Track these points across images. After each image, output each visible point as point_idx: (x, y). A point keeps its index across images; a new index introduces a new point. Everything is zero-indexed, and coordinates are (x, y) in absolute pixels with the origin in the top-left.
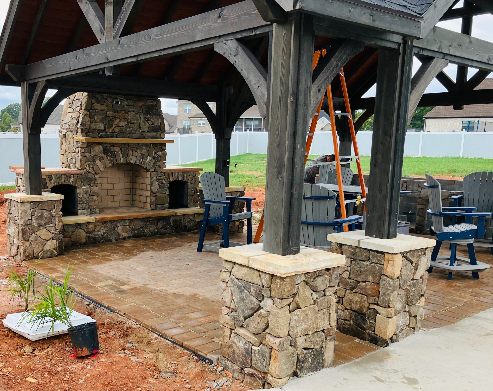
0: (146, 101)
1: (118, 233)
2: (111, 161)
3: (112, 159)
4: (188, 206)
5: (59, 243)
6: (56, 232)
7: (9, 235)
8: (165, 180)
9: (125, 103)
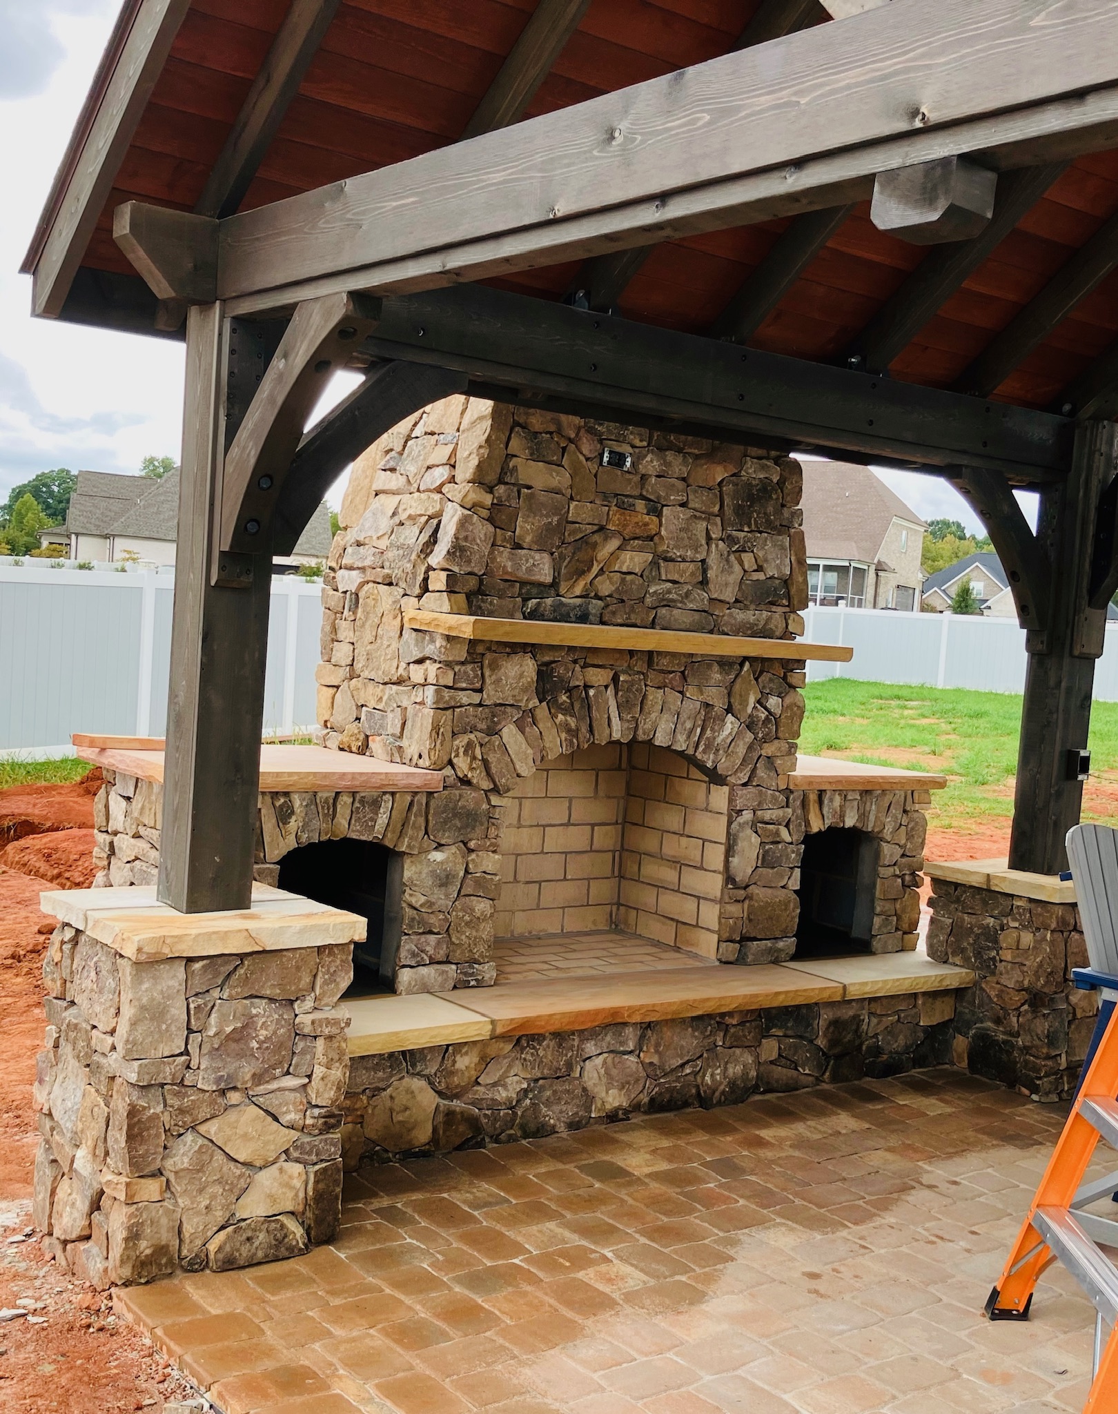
0: (741, 465)
1: (585, 1089)
2: (569, 730)
3: (572, 722)
4: (876, 944)
5: (316, 1182)
6: (309, 1121)
7: (50, 1115)
8: (787, 826)
9: (651, 464)
